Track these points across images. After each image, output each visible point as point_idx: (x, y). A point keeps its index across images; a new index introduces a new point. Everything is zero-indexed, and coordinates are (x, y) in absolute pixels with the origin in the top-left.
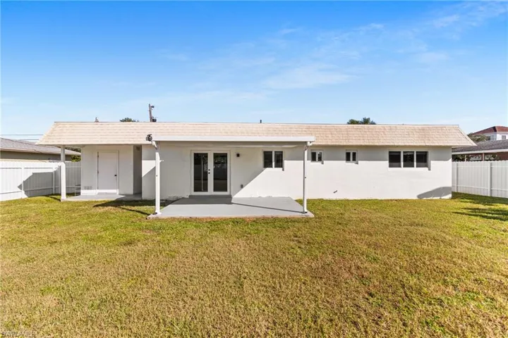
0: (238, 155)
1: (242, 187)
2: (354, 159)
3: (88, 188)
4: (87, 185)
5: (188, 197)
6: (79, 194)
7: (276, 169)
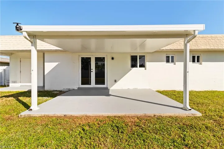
0: (113, 58)
1: (116, 81)
2: (198, 61)
3: (14, 82)
4: (14, 80)
5: (77, 89)
6: (8, 86)
7: (140, 68)
